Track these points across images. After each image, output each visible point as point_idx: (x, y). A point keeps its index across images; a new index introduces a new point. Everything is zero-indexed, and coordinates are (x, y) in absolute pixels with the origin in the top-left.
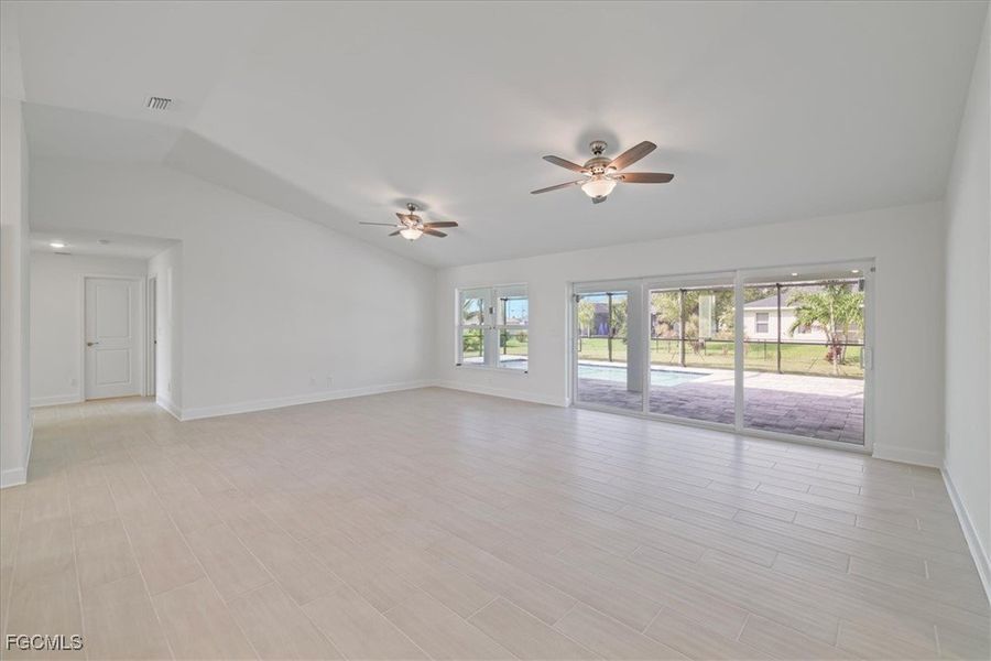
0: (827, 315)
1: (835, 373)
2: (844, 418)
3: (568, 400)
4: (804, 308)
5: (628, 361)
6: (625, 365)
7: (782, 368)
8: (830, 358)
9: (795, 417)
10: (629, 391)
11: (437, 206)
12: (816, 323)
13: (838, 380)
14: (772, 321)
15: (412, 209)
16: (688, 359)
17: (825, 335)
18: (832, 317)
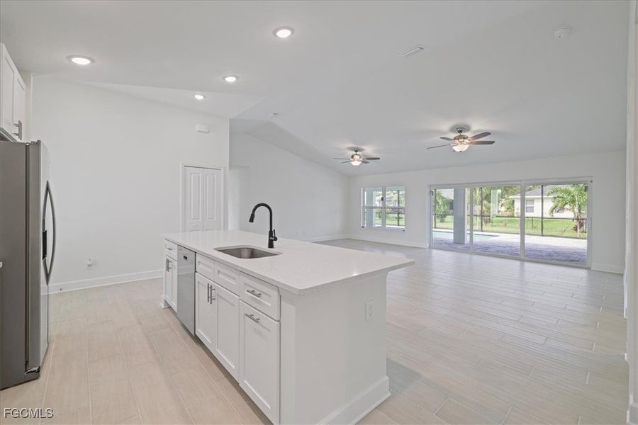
0: (573, 201)
1: (578, 236)
2: (580, 257)
3: (428, 245)
4: (558, 197)
5: (454, 229)
6: (452, 231)
7: (544, 233)
8: (576, 229)
9: (551, 256)
10: (454, 243)
11: (369, 150)
12: (567, 206)
13: (580, 240)
14: (537, 205)
15: (356, 151)
16: (484, 228)
17: (573, 214)
18: (577, 203)
